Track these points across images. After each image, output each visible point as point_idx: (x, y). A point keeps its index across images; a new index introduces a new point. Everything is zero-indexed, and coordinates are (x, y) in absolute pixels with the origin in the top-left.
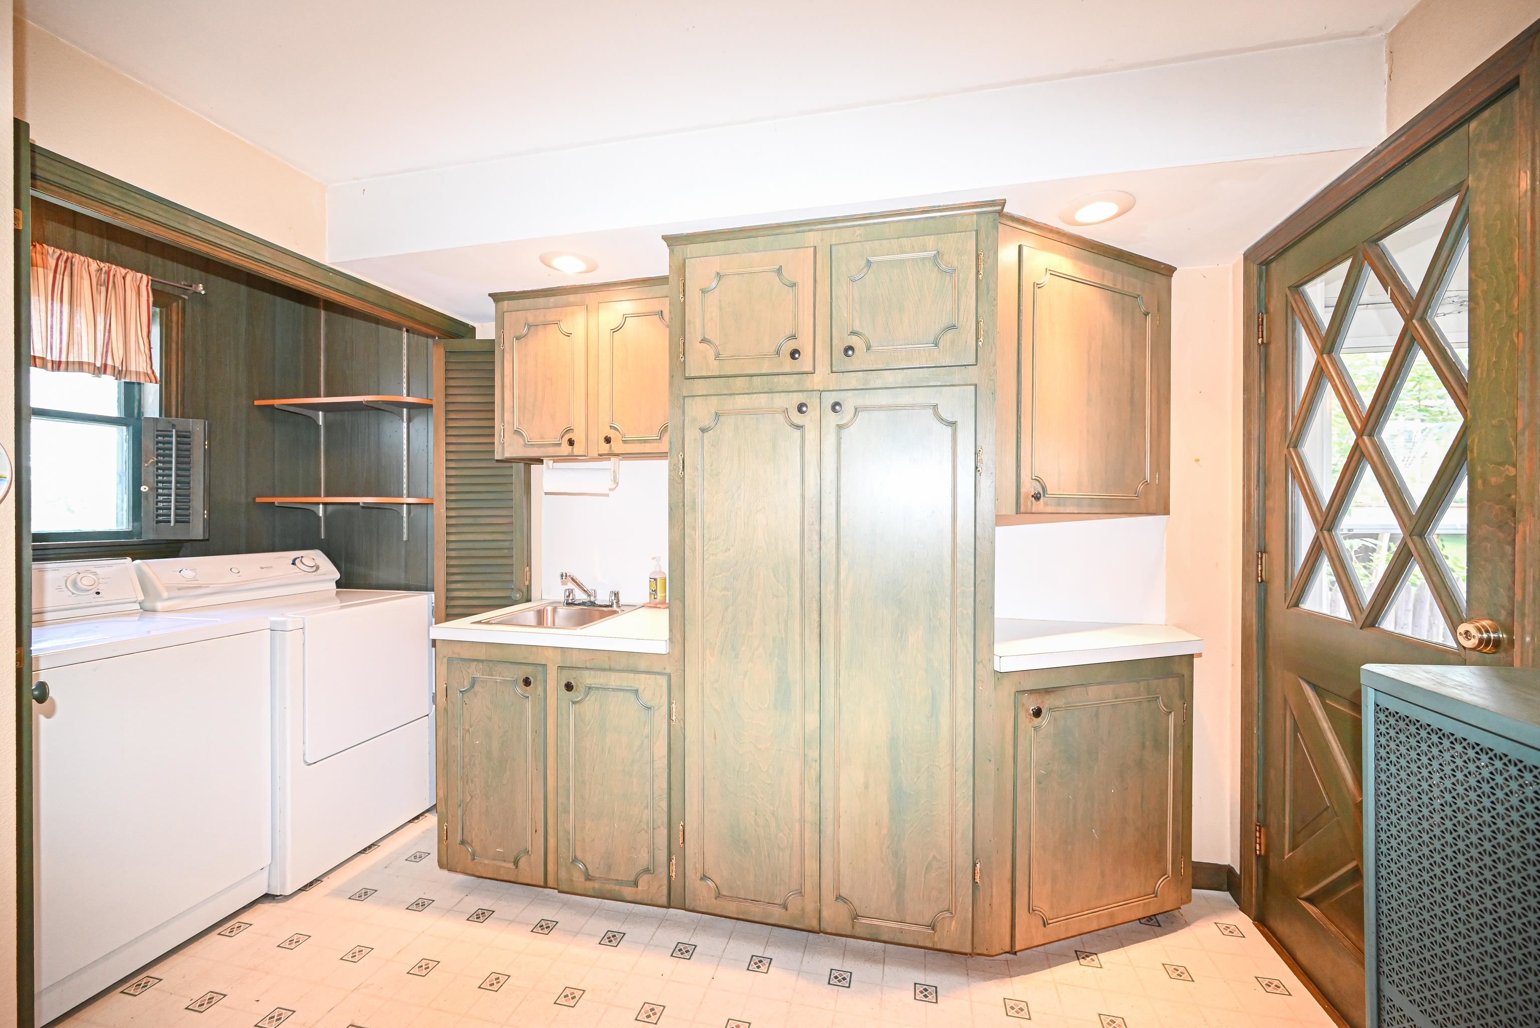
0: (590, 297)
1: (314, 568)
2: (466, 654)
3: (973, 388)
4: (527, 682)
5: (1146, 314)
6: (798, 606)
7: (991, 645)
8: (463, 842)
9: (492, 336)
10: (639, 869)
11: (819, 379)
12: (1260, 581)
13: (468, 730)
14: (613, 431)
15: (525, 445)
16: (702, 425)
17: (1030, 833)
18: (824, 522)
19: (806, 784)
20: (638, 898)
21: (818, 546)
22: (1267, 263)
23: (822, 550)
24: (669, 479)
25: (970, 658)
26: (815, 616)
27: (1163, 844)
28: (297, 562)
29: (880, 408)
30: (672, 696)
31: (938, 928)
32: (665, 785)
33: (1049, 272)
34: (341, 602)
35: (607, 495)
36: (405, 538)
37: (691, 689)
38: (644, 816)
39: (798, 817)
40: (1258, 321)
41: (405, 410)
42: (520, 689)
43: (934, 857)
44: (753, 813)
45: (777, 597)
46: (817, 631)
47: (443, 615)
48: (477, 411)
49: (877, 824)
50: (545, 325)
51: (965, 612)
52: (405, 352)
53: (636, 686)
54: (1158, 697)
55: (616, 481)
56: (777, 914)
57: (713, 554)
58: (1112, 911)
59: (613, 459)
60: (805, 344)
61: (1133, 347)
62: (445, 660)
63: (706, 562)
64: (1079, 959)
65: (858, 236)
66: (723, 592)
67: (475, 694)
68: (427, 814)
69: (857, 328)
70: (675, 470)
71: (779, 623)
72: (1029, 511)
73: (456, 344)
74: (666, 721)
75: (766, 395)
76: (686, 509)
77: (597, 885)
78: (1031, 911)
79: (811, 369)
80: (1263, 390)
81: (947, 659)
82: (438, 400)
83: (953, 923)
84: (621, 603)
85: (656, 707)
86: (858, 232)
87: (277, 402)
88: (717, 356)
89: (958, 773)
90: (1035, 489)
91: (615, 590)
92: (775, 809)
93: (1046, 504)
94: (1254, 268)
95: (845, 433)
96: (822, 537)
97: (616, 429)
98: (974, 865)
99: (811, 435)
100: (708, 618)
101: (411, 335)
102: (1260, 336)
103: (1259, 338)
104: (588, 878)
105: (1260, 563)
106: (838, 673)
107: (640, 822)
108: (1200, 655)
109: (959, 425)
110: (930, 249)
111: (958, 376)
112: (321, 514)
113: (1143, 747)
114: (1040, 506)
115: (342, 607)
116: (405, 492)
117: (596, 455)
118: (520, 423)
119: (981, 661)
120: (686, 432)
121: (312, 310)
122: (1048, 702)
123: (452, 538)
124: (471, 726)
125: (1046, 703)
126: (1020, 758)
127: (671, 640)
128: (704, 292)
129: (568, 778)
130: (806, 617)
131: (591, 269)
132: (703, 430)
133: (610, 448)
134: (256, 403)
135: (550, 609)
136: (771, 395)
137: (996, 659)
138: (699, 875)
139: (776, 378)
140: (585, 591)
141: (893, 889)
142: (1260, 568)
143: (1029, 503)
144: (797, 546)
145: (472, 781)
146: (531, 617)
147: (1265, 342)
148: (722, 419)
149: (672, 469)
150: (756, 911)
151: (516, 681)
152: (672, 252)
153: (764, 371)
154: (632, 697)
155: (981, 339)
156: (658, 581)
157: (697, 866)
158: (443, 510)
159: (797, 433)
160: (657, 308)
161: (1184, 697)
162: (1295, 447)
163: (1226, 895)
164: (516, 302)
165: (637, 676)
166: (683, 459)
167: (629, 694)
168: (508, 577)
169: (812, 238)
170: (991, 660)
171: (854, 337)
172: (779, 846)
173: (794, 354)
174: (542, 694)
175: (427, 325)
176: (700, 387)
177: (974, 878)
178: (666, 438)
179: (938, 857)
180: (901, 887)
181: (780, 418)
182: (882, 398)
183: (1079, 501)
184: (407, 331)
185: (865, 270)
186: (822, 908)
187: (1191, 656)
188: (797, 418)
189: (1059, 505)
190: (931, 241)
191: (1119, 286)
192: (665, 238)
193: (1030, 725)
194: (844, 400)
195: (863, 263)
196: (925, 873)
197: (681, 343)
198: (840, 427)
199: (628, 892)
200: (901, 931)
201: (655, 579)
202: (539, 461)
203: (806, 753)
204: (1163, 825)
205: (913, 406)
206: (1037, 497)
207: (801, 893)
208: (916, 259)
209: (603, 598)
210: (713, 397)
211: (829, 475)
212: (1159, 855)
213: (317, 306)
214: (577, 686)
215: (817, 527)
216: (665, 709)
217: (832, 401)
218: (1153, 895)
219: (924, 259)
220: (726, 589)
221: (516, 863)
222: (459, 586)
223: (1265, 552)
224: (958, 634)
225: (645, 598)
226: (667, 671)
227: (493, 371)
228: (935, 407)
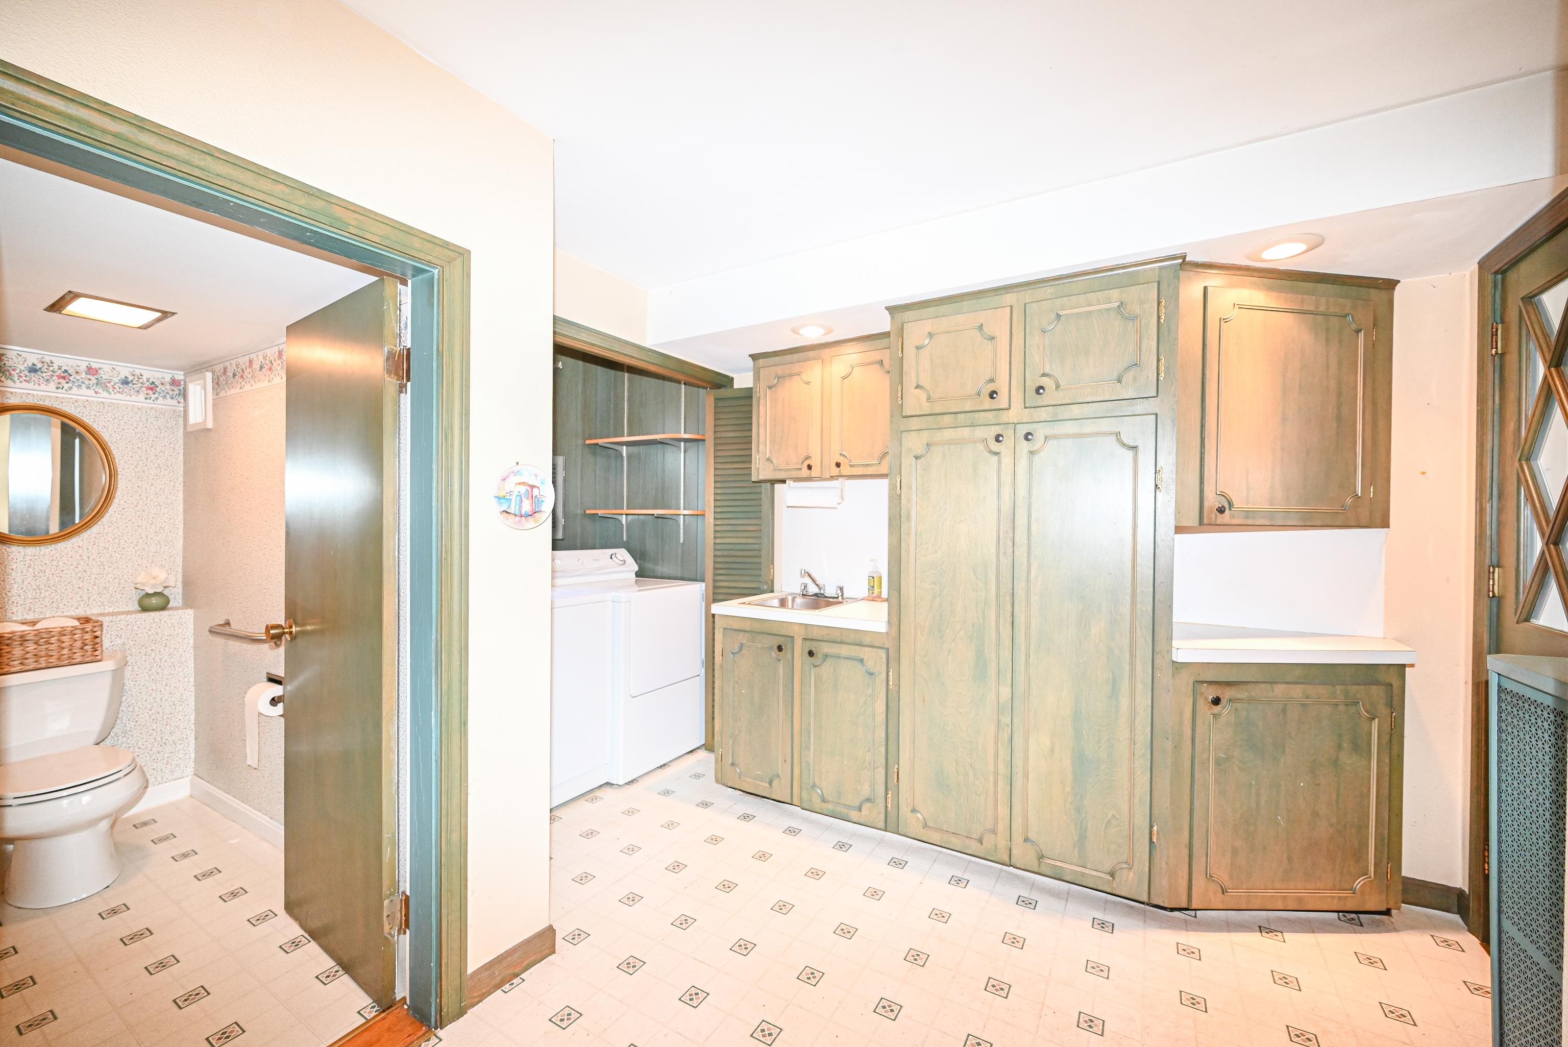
0: (826, 352)
1: (623, 562)
2: (736, 626)
3: (1154, 417)
4: (780, 648)
5: (1358, 331)
6: (994, 599)
7: (1170, 638)
8: (733, 764)
9: (749, 384)
10: (862, 798)
11: (1012, 416)
12: (1491, 595)
13: (737, 682)
14: (842, 458)
15: (775, 470)
16: (916, 454)
17: (1208, 807)
18: (1017, 531)
19: (1000, 743)
20: (862, 821)
21: (1011, 550)
22: (1503, 272)
23: (1015, 553)
24: (889, 496)
25: (1148, 649)
26: (1009, 607)
27: (1364, 844)
28: (613, 556)
29: (1067, 436)
30: (890, 665)
31: (1117, 875)
32: (883, 735)
33: (1237, 307)
34: (639, 587)
35: (836, 508)
36: (682, 541)
37: (905, 661)
38: (867, 758)
39: (992, 770)
40: (1492, 332)
41: (682, 443)
42: (774, 653)
43: (1114, 815)
44: (955, 763)
45: (976, 591)
46: (1010, 619)
47: (711, 599)
48: (736, 443)
49: (1061, 782)
50: (791, 376)
51: (1144, 609)
52: (683, 399)
53: (862, 656)
54: (1358, 702)
55: (842, 498)
56: (974, 846)
57: (924, 556)
58: (1300, 896)
59: (840, 479)
60: (1002, 386)
61: (1340, 363)
62: (721, 630)
63: (918, 562)
64: (1261, 932)
65: (1048, 294)
66: (931, 586)
67: (743, 656)
68: (698, 750)
69: (1047, 371)
70: (894, 489)
71: (977, 611)
72: (1213, 523)
73: (722, 392)
74: (884, 684)
75: (969, 428)
76: (902, 519)
77: (830, 807)
78: (1208, 877)
79: (1007, 406)
80: (1497, 401)
81: (1127, 648)
82: (709, 436)
83: (1131, 874)
84: (845, 596)
85: (877, 674)
86: (1049, 291)
87: (601, 441)
88: (929, 399)
89: (1136, 746)
90: (1220, 504)
91: (841, 585)
92: (973, 762)
93: (1232, 517)
94: (1490, 277)
95: (1036, 458)
96: (1016, 544)
97: (844, 456)
98: (1151, 827)
99: (1007, 460)
100: (919, 606)
101: (687, 386)
102: (1494, 346)
103: (1492, 349)
104: (824, 801)
105: (1491, 577)
106: (1028, 656)
107: (864, 762)
108: (1412, 666)
109: (1140, 448)
110: (1115, 300)
111: (1140, 407)
112: (624, 522)
113: (1340, 747)
114: (1226, 517)
115: (639, 591)
116: (682, 506)
117: (829, 477)
118: (771, 453)
119: (1160, 652)
120: (903, 459)
121: (619, 373)
122: (1229, 694)
123: (718, 541)
124: (739, 679)
125: (1226, 694)
126: (1197, 740)
127: (889, 622)
128: (918, 348)
129: (809, 724)
130: (1001, 608)
131: (829, 331)
132: (917, 458)
133: (840, 471)
134: (587, 442)
135: (790, 598)
136: (972, 428)
137: (1174, 650)
138: (910, 808)
139: (976, 415)
140: (817, 585)
141: (1076, 838)
142: (1491, 583)
143: (1213, 516)
144: (993, 551)
145: (740, 720)
146: (776, 603)
147: (1500, 352)
148: (932, 448)
149: (892, 488)
150: (956, 842)
151: (771, 648)
152: (892, 318)
153: (967, 409)
154: (859, 665)
155: (1163, 375)
156: (875, 579)
157: (909, 800)
158: (712, 520)
159: (995, 459)
160: (878, 358)
161: (1391, 705)
162: (1528, 460)
163: (1457, 918)
164: (768, 359)
165: (863, 648)
166: (901, 480)
167: (856, 662)
168: (757, 572)
169: (1010, 298)
170: (1169, 652)
171: (1045, 379)
172: (976, 792)
173: (992, 395)
174: (790, 658)
175: (700, 379)
176: (915, 423)
177: (1151, 839)
178: (885, 462)
179: (1118, 817)
180: (1082, 838)
181: (981, 447)
182: (1070, 428)
183: (1271, 514)
184: (685, 384)
185: (1055, 323)
186: (1012, 846)
187: (1403, 666)
188: (995, 446)
189: (1247, 517)
190: (1115, 294)
191: (1322, 308)
192: (887, 308)
193: (1210, 712)
194: (1035, 431)
195: (1054, 316)
196: (1105, 828)
197: (900, 389)
198: (1032, 453)
199: (854, 815)
200: (1083, 874)
201: (873, 577)
202: (783, 481)
203: (1000, 718)
204: (1362, 827)
205: (1097, 434)
206: (1221, 510)
207: (994, 832)
208: (1101, 310)
209: (830, 591)
210: (925, 431)
211: (1022, 492)
212: (1359, 854)
213: (622, 370)
214: (817, 654)
215: (1011, 535)
216: (884, 675)
217: (1025, 432)
218: (1351, 892)
219: (1108, 310)
220: (933, 583)
221: (770, 783)
222: (722, 578)
223: (1498, 566)
224: (1138, 628)
225: (865, 593)
226: (886, 646)
227: (751, 412)
228: (1118, 434)
